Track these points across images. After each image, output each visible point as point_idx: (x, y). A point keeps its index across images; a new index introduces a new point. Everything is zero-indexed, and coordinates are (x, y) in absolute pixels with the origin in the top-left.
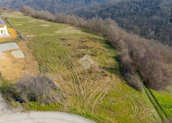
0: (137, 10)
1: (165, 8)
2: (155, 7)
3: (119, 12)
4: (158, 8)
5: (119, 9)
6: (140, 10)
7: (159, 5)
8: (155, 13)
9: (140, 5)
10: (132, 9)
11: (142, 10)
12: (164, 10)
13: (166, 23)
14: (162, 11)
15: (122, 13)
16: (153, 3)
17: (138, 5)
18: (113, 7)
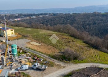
0: (64, 21)
1: (79, 20)
2: (73, 19)
3: (54, 22)
4: (75, 20)
5: (53, 21)
6: (66, 21)
7: (75, 19)
8: (74, 23)
9: (65, 19)
10: (61, 21)
11: (67, 21)
12: (78, 21)
13: (81, 28)
14: (78, 22)
15: (56, 23)
16: (72, 18)
17: (64, 19)
18: (50, 20)
